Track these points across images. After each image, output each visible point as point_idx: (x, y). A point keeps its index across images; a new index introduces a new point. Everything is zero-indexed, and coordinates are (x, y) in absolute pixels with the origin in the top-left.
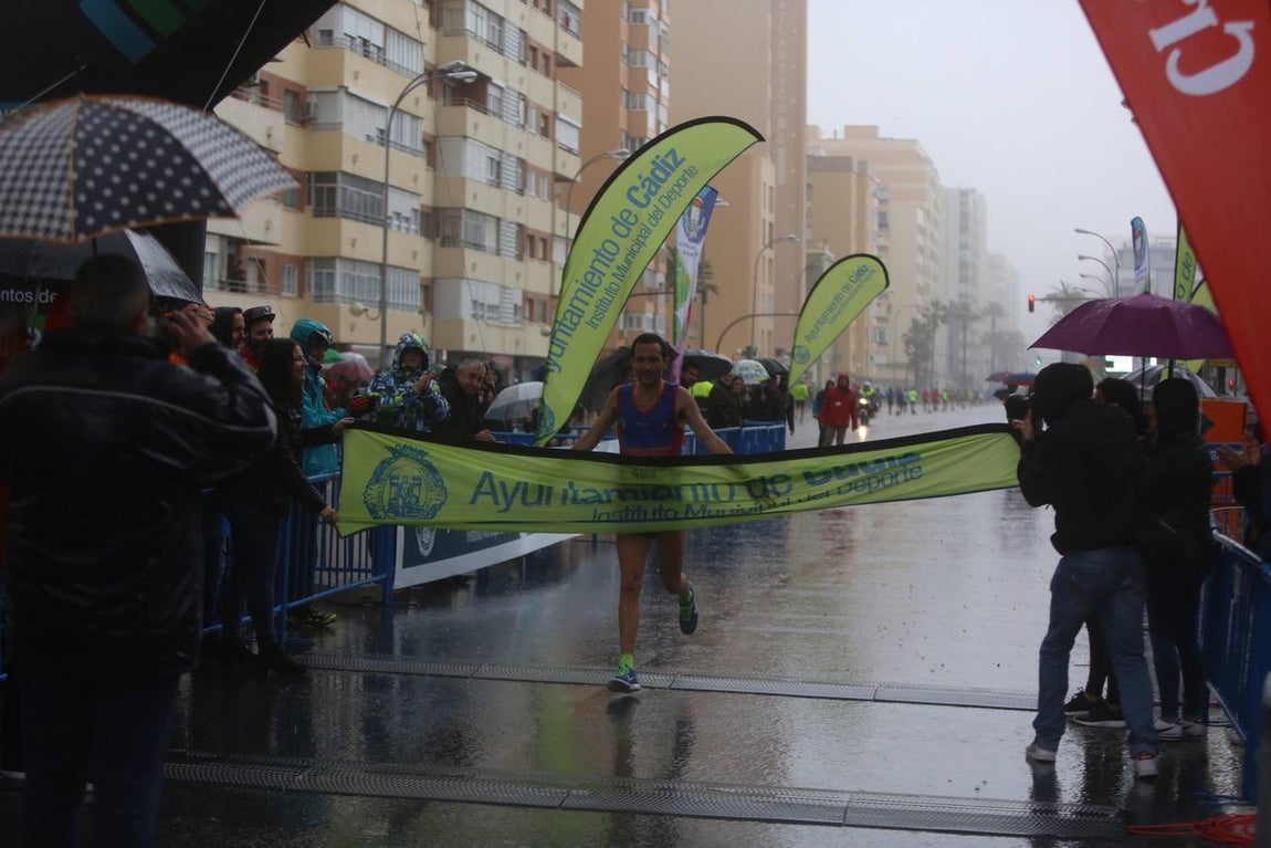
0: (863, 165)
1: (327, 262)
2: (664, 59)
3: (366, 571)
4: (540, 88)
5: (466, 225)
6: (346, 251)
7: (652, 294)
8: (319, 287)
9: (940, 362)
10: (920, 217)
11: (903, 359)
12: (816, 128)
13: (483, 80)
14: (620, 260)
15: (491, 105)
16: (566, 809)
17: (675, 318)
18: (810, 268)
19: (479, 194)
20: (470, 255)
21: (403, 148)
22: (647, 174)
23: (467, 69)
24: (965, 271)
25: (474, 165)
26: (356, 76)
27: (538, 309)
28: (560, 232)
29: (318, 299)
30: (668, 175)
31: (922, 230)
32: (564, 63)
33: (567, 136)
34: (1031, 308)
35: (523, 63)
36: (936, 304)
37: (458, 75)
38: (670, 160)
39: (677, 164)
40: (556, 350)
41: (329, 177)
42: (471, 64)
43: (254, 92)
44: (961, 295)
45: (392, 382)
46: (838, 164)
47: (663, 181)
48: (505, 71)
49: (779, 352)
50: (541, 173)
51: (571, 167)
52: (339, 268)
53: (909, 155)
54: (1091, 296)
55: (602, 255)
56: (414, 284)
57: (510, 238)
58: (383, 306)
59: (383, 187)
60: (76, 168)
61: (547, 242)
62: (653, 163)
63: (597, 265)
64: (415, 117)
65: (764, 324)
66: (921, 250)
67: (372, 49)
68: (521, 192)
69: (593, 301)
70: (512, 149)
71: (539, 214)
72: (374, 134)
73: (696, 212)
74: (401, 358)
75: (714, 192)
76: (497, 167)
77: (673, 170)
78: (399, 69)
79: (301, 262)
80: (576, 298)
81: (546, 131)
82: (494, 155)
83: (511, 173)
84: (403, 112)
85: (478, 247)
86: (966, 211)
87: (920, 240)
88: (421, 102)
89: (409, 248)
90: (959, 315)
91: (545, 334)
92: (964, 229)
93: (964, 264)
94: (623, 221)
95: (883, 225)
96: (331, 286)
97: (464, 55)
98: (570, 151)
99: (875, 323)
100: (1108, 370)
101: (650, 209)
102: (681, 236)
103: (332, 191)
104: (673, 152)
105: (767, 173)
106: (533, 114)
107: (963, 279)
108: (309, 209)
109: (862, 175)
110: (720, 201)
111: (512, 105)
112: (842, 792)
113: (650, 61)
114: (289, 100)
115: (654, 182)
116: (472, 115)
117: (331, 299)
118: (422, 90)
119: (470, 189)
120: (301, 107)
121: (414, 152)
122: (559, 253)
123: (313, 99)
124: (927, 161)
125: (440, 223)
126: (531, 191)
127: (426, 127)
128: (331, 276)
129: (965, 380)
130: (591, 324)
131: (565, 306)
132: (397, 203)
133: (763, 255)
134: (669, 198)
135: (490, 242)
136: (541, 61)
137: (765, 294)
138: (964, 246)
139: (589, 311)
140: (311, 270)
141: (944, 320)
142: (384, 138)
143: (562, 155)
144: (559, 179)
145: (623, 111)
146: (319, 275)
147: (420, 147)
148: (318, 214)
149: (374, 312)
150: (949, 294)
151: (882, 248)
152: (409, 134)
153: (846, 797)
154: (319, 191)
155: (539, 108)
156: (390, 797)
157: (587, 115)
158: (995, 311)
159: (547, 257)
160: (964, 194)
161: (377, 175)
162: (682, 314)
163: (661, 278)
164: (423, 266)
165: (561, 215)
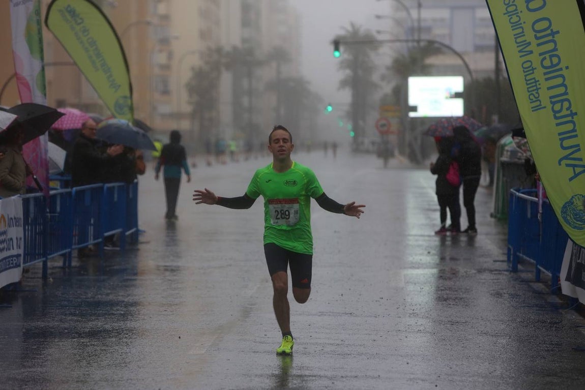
9: (225, 112)
11: (187, 109)
36: (219, 50)
44: (244, 41)
90: (243, 61)
99: (157, 71)
100: (412, 114)
141: (228, 67)
150: (231, 39)
158: (280, 55)
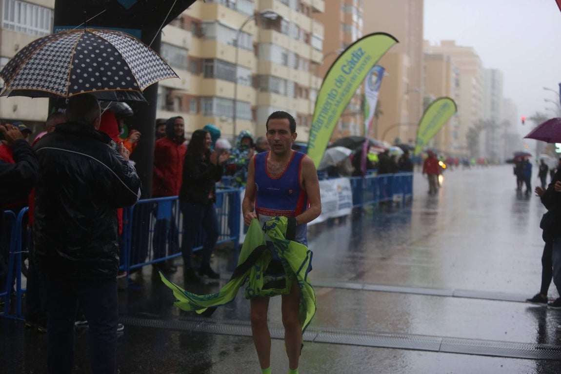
0: (449, 58)
1: (209, 98)
2: (361, 10)
3: (227, 235)
4: (305, 22)
5: (272, 83)
6: (218, 94)
7: (354, 114)
8: (206, 109)
10: (474, 82)
11: (465, 144)
12: (427, 41)
13: (279, 18)
14: (338, 98)
15: (283, 29)
16: (316, 342)
17: (364, 126)
18: (425, 104)
19: (277, 68)
20: (274, 96)
21: (244, 48)
22: (349, 60)
23: (272, 13)
24: (494, 106)
25: (275, 56)
26: (223, 15)
27: (303, 121)
28: (313, 86)
29: (206, 114)
30: (358, 59)
31: (474, 87)
32: (316, 11)
33: (317, 43)
34: (523, 122)
35: (297, 10)
36: (480, 121)
37: (268, 16)
38: (359, 53)
39: (362, 54)
40: (312, 138)
41: (211, 60)
42: (274, 10)
43: (178, 22)
44: (492, 117)
45: (238, 152)
46: (437, 58)
47: (356, 62)
48: (289, 14)
49: (410, 141)
50: (305, 60)
51: (318, 57)
52: (215, 102)
53: (469, 54)
54: (550, 117)
55: (331, 96)
56: (248, 109)
57: (291, 89)
58: (234, 118)
59: (235, 65)
60: (73, 63)
61: (307, 90)
62: (353, 54)
63: (329, 101)
64: (249, 35)
65: (404, 128)
66: (474, 96)
67: (230, 4)
68: (296, 68)
69: (327, 117)
70: (292, 49)
71: (304, 78)
72: (231, 41)
73: (374, 78)
74: (242, 141)
75: (383, 69)
76: (285, 57)
77: (360, 57)
78: (242, 13)
79: (198, 98)
80: (320, 115)
81: (307, 41)
82: (284, 51)
83: (292, 60)
84: (244, 32)
85: (277, 92)
86: (494, 79)
87: (474, 92)
88: (252, 28)
89: (246, 93)
90: (490, 125)
91: (306, 131)
92: (493, 87)
93: (493, 103)
94: (340, 81)
95: (457, 84)
96: (211, 109)
97: (271, 7)
98: (318, 50)
99: (453, 128)
100: (557, 151)
101: (351, 75)
102: (367, 89)
103: (212, 67)
104: (360, 49)
105: (406, 61)
106: (302, 34)
107: (493, 109)
108: (202, 75)
109: (448, 62)
110: (386, 74)
111: (293, 30)
112: (439, 337)
113: (354, 11)
114: (193, 26)
115: (352, 63)
116: (274, 34)
117: (211, 114)
118: (252, 23)
119: (273, 67)
120: (199, 30)
121: (249, 50)
122: (313, 96)
123: (204, 26)
124: (477, 56)
125: (260, 82)
126: (300, 68)
127: (254, 39)
128: (211, 105)
129: (493, 154)
130: (327, 127)
131: (316, 119)
132: (241, 73)
133: (404, 97)
134: (360, 70)
135: (282, 90)
136: (305, 10)
137: (404, 115)
138: (493, 95)
139: (326, 121)
140: (203, 102)
141: (484, 128)
142: (235, 43)
143: (315, 52)
144: (313, 62)
145: (342, 33)
146: (206, 104)
147: (251, 47)
148: (206, 76)
149: (230, 121)
150: (486, 115)
151: (457, 95)
152: (247, 42)
153: (440, 339)
154: (206, 67)
155: (304, 31)
156: (239, 336)
157: (326, 34)
158: (507, 124)
159: (307, 97)
160: (494, 72)
161: (232, 59)
162: (367, 123)
163: (358, 107)
164: (252, 101)
165: (314, 79)
